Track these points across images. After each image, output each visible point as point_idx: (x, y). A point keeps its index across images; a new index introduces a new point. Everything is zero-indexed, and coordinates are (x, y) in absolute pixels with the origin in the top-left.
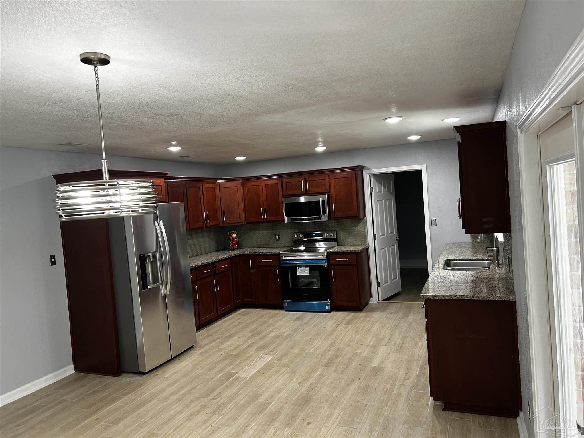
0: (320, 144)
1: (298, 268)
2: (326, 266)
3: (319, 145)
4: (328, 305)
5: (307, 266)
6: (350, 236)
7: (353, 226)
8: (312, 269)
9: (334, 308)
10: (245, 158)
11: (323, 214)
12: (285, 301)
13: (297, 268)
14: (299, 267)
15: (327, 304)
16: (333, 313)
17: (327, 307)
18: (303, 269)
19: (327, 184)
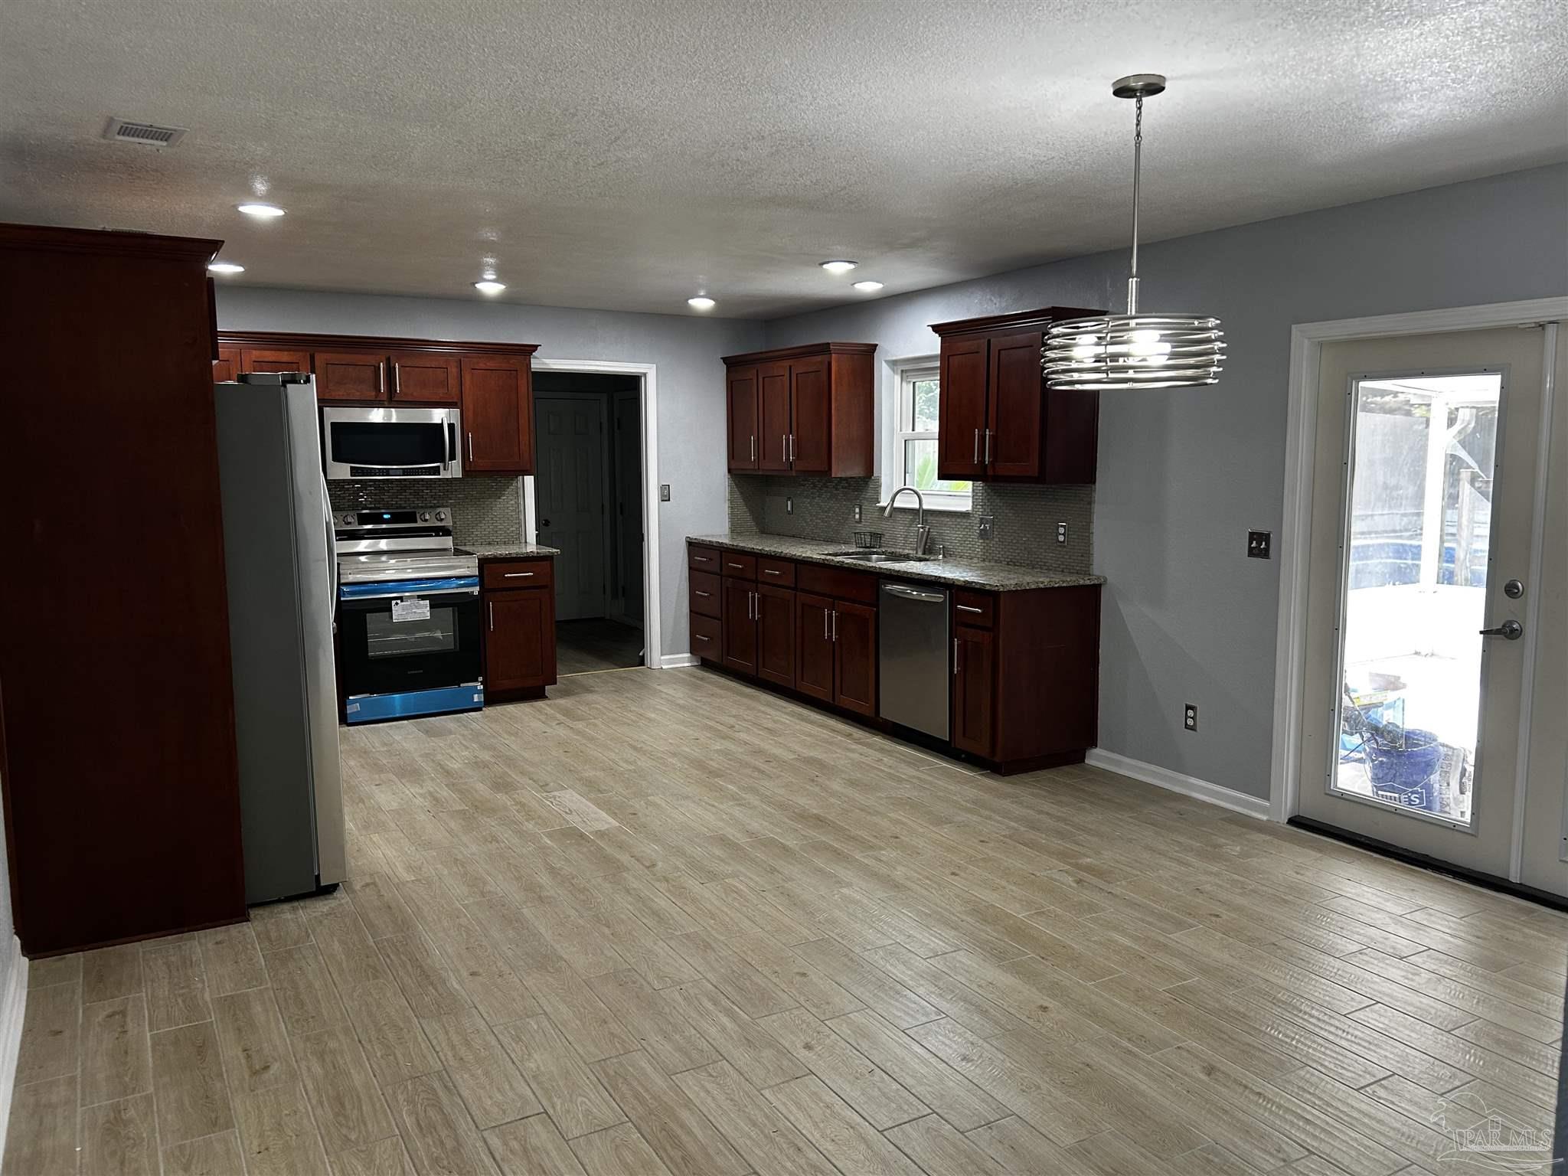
0: (490, 275)
1: (397, 604)
2: (476, 593)
3: (486, 277)
4: (478, 692)
5: (423, 598)
6: (480, 522)
7: (490, 498)
8: (436, 602)
9: (493, 698)
10: (240, 269)
11: (451, 460)
12: (351, 698)
13: (394, 602)
14: (399, 601)
15: (475, 690)
16: (489, 711)
17: (476, 698)
18: (410, 605)
19: (452, 381)
